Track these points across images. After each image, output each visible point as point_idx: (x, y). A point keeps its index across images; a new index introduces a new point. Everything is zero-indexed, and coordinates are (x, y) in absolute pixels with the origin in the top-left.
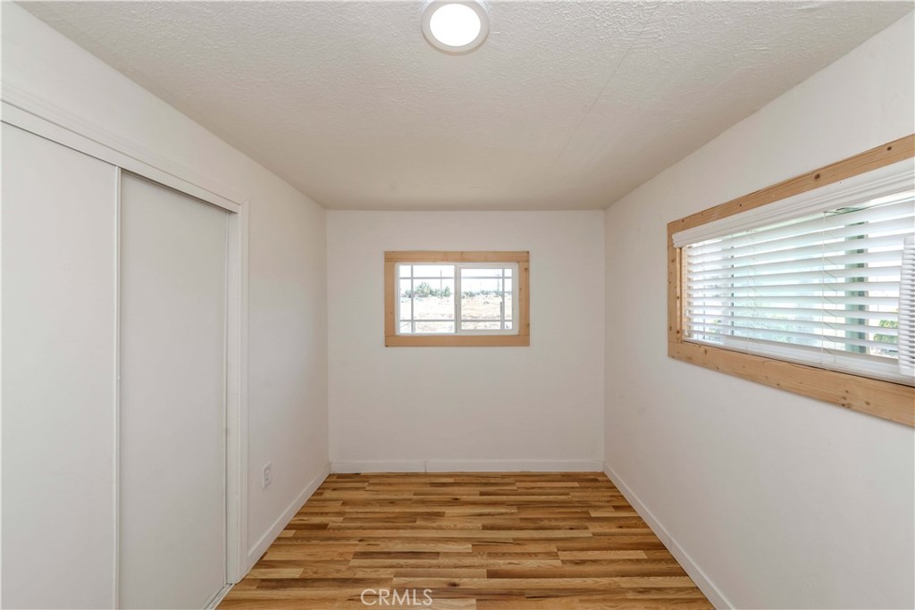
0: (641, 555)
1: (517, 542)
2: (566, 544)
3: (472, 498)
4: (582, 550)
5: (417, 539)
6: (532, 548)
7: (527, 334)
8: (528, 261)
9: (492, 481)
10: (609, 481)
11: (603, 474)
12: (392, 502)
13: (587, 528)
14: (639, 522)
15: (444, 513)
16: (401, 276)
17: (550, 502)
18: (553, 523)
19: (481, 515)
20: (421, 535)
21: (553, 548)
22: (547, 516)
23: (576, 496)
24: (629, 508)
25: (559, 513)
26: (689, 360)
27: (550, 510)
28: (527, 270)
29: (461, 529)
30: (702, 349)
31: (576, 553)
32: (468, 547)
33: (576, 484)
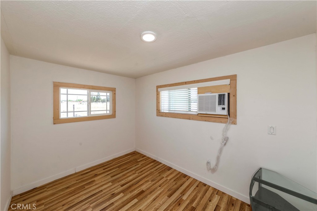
0: (152, 164)
1: (124, 175)
2: (136, 170)
3: (101, 172)
4: (140, 169)
5: (90, 191)
6: (128, 175)
7: (115, 114)
8: (115, 91)
9: (105, 165)
10: (138, 152)
11: (135, 151)
12: (68, 188)
13: (139, 164)
14: (149, 158)
15: (94, 180)
16: (61, 93)
17: (126, 163)
18: (130, 167)
19: (108, 175)
20: (91, 190)
21: (134, 172)
22: (128, 166)
23: (132, 158)
24: (145, 156)
25: (130, 164)
26: (162, 116)
27: (128, 164)
28: (115, 94)
29: (104, 181)
30: (165, 113)
31: (139, 170)
32: (110, 184)
33: (130, 156)
